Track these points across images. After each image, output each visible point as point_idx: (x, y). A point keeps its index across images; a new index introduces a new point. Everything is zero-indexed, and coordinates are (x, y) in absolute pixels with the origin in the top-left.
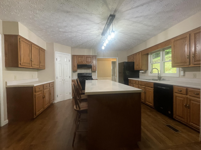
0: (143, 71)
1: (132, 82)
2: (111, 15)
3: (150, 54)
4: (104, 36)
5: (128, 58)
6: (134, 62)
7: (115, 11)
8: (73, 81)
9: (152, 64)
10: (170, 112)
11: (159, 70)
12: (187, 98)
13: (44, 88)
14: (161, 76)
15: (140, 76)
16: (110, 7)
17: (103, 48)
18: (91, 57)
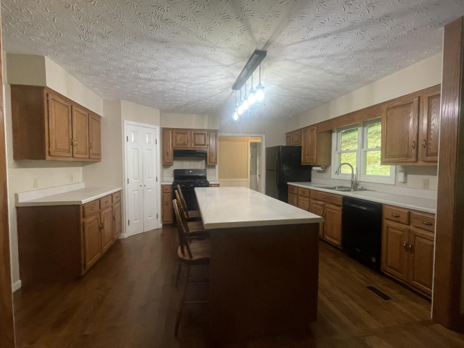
0: (319, 169)
1: (296, 192)
2: (257, 52)
3: (336, 131)
4: (238, 91)
5: (287, 137)
6: (301, 147)
7: (268, 44)
8: (163, 187)
9: (340, 154)
10: (374, 260)
11: (354, 167)
12: (409, 230)
13: (102, 207)
14: (358, 180)
15: (312, 179)
16: (258, 36)
17: (235, 117)
18: (206, 133)
